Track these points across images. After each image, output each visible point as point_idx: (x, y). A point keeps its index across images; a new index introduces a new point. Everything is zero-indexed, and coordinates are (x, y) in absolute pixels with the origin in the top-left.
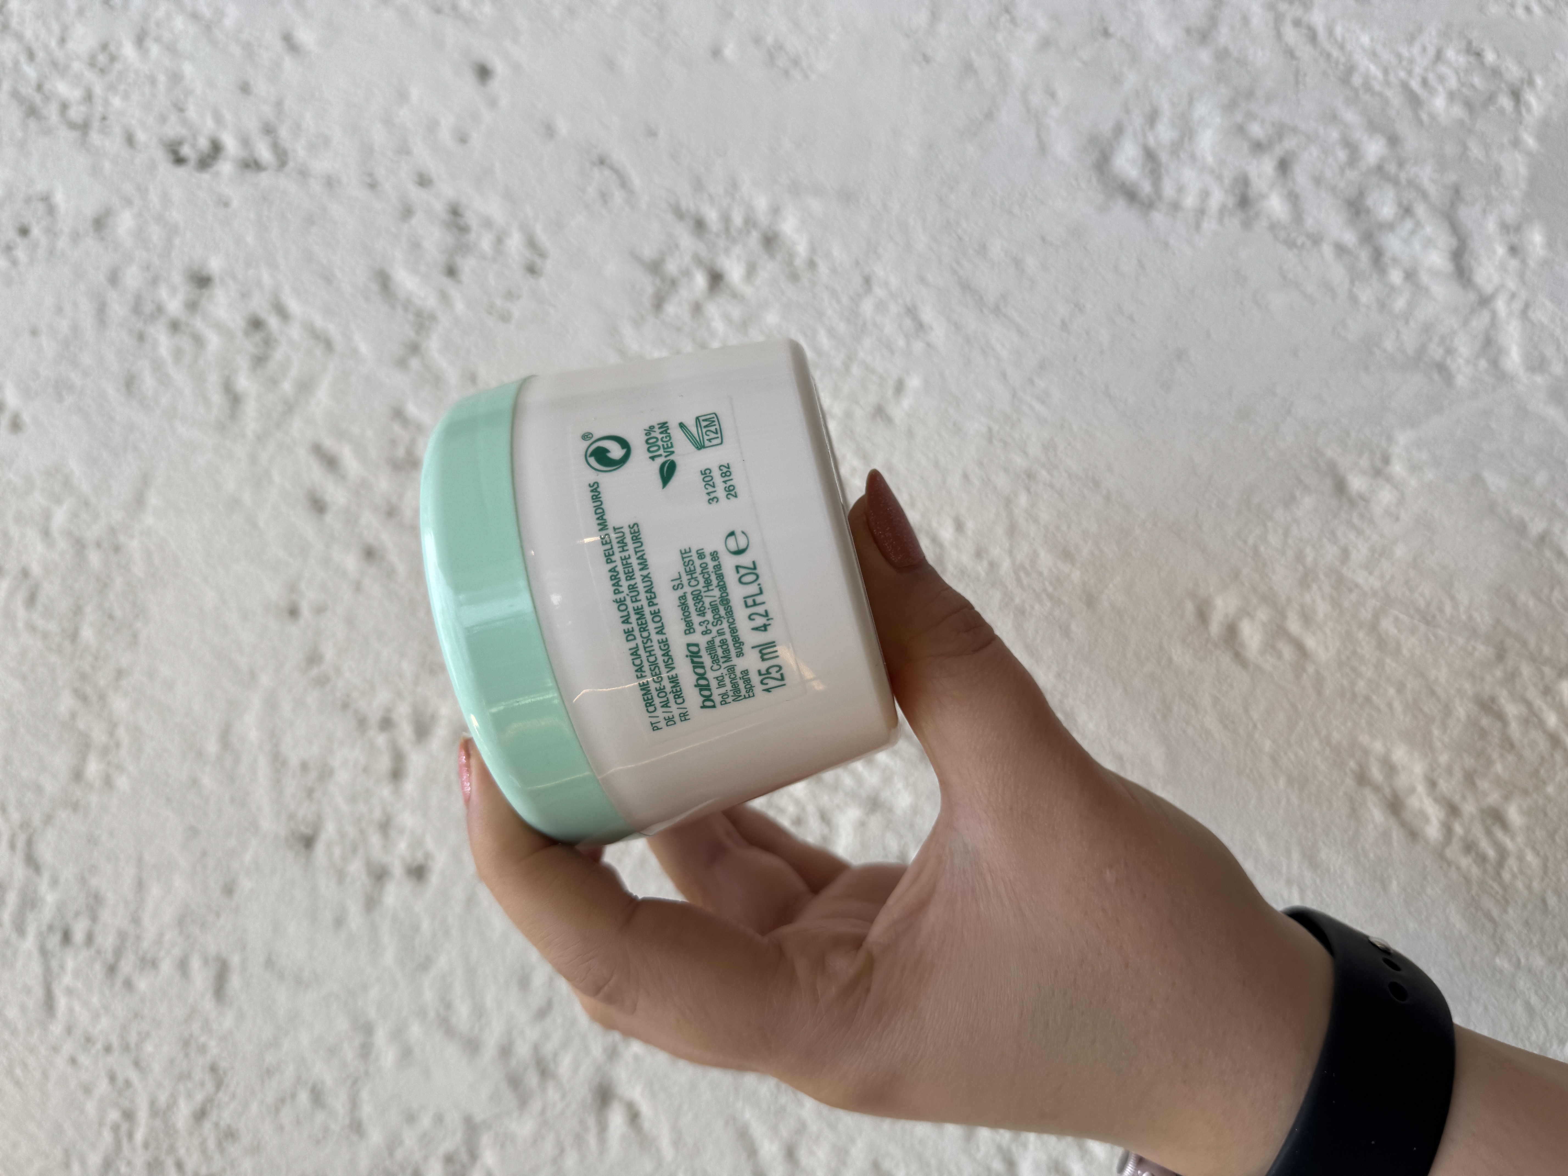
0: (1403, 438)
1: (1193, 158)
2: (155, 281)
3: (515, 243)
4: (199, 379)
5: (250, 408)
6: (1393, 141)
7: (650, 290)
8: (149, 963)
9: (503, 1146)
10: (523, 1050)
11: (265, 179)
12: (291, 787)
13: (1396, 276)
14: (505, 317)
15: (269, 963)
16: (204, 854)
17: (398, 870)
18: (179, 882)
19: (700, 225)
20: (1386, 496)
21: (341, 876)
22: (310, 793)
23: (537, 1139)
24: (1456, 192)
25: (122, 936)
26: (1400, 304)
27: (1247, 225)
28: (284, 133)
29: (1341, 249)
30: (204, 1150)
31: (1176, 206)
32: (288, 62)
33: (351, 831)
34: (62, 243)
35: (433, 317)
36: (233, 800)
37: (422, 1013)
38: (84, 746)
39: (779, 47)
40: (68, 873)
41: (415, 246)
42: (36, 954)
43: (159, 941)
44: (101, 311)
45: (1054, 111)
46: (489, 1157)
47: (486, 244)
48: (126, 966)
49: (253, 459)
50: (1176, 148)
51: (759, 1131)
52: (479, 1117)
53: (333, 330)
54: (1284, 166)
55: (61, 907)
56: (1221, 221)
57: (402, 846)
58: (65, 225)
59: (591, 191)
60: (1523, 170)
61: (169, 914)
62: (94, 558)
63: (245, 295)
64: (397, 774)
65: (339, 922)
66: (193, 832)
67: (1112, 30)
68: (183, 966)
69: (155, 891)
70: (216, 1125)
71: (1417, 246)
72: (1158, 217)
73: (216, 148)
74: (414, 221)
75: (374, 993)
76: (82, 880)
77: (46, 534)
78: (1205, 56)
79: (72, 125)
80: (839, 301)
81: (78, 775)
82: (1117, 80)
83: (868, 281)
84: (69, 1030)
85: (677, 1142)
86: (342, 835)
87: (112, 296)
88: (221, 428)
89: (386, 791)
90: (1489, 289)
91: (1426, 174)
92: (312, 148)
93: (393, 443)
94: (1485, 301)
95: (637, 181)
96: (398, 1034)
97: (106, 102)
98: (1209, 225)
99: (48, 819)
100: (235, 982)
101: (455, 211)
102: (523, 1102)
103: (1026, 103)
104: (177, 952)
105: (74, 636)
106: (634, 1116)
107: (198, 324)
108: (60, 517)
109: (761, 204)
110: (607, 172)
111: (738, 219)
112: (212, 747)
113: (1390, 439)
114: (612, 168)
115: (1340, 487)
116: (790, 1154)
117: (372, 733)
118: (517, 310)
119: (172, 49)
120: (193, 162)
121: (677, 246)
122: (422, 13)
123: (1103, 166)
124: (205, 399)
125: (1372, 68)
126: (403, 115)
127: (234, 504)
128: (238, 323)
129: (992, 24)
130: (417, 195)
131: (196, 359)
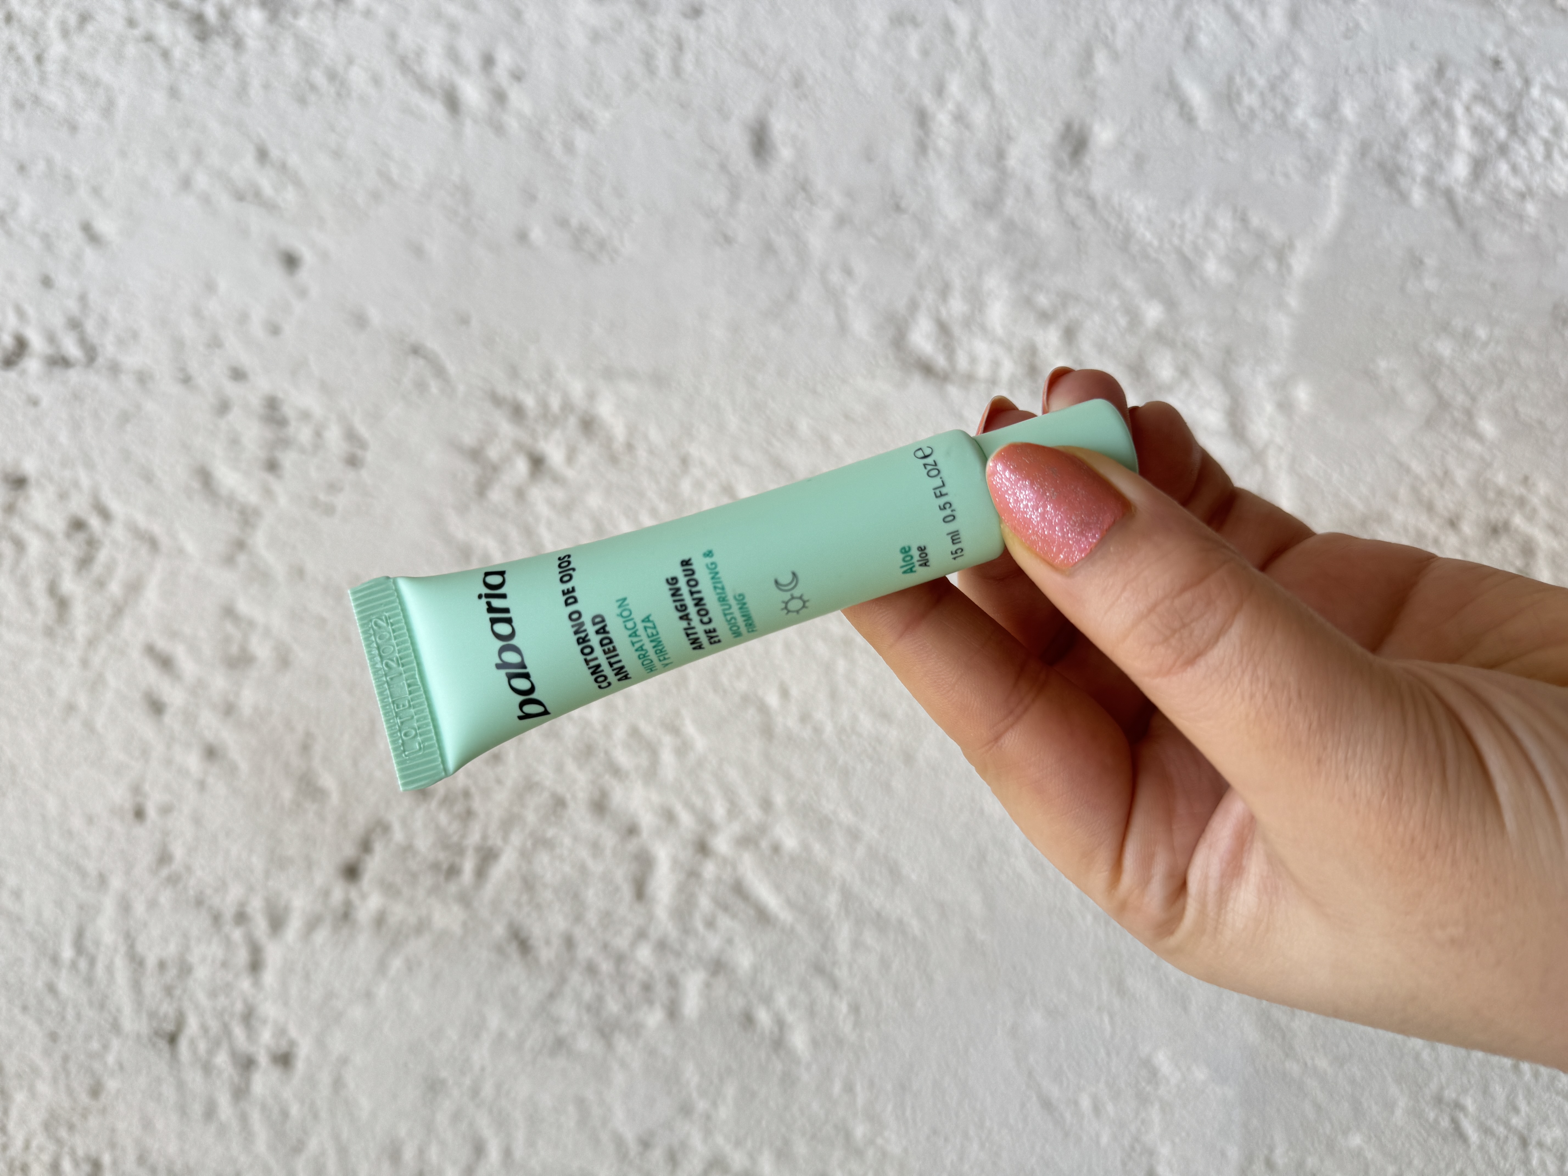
1: (984, 329)
3: (334, 435)
4: (23, 583)
5: (78, 611)
6: (1171, 305)
7: (472, 478)
11: (74, 376)
12: (151, 986)
14: (329, 510)
15: (142, 1160)
16: (66, 1059)
17: (263, 1059)
18: (43, 1088)
19: (517, 412)
21: (207, 1068)
27: (1035, 393)
28: (90, 326)
31: (971, 377)
32: (89, 253)
33: (214, 1025)
35: (257, 512)
36: (91, 1003)
39: (584, 229)
41: (234, 441)
43: (27, 1146)
45: (853, 290)
47: (305, 436)
49: (85, 663)
50: (968, 322)
53: (157, 529)
54: (1069, 334)
56: (1011, 391)
57: (266, 1036)
59: (407, 381)
60: (1287, 331)
61: (35, 1120)
63: (63, 496)
64: (256, 966)
65: (210, 1112)
66: (53, 1037)
67: (903, 204)
71: (1194, 407)
72: (952, 389)
73: (21, 345)
74: (231, 417)
78: (992, 229)
80: (657, 482)
82: (910, 256)
83: (684, 461)
86: (205, 1029)
88: (49, 633)
89: (245, 984)
90: (1259, 445)
91: (1201, 334)
92: (121, 342)
93: (226, 640)
94: (1257, 457)
95: (452, 368)
101: (272, 404)
103: (824, 281)
104: (46, 1158)
107: (17, 526)
109: (577, 389)
110: (421, 362)
111: (555, 404)
112: (67, 953)
114: (425, 357)
117: (228, 928)
118: (341, 501)
121: (496, 434)
122: (224, 201)
123: (899, 342)
124: (30, 604)
125: (1148, 236)
126: (212, 307)
127: (70, 708)
128: (58, 525)
129: (789, 202)
130: (232, 389)
131: (17, 563)
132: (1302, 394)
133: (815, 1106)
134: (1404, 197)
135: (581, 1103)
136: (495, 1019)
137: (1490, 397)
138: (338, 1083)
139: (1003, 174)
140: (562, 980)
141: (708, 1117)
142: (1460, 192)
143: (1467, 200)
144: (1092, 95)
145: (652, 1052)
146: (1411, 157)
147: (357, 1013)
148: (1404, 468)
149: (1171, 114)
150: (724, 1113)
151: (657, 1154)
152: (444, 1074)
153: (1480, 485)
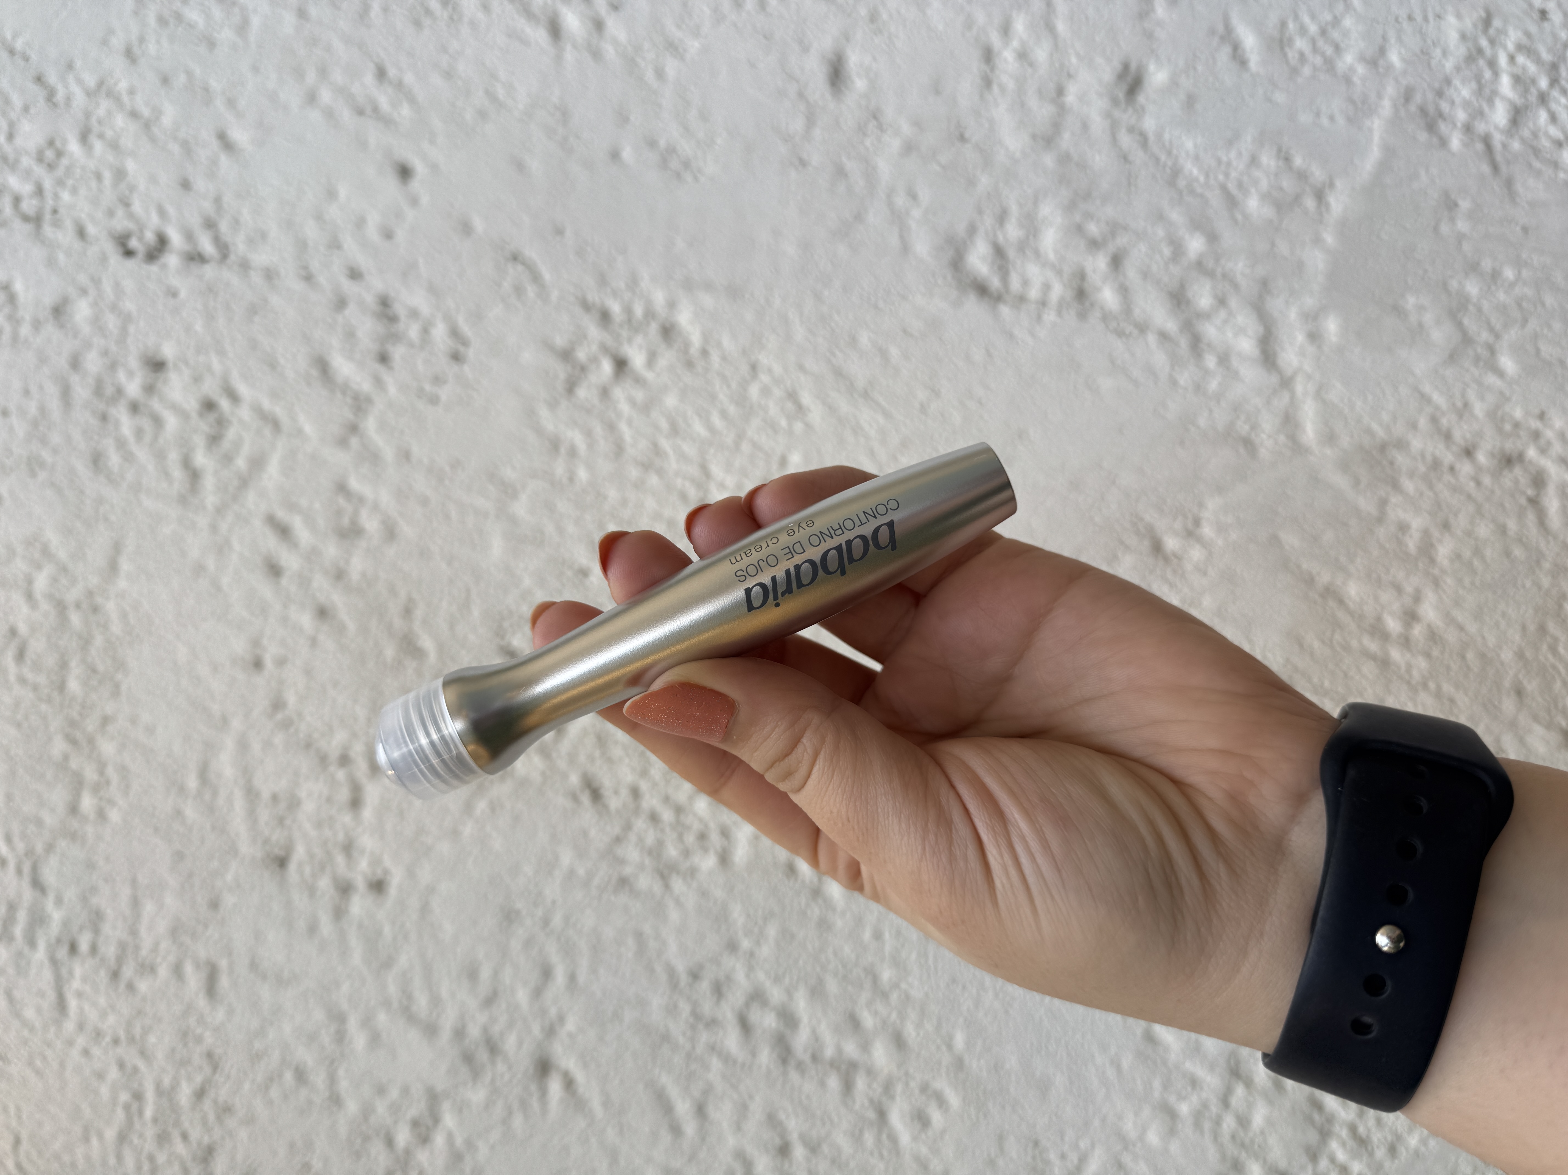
0: (1213, 504)
1: (1037, 254)
2: (113, 366)
3: (439, 332)
4: (160, 456)
5: (209, 482)
6: (1212, 238)
7: (562, 376)
8: (148, 969)
9: (460, 1110)
10: (474, 1031)
11: (209, 271)
12: (264, 815)
13: (1211, 361)
14: (434, 400)
15: (254, 965)
16: (191, 875)
17: (360, 884)
18: (169, 900)
19: (604, 317)
20: (1196, 554)
21: (312, 890)
22: (281, 821)
23: (488, 1105)
24: (1265, 286)
25: (122, 946)
26: (1213, 385)
27: (1082, 316)
28: (224, 227)
29: (1164, 336)
30: (204, 1122)
31: (1022, 299)
32: (224, 159)
33: (319, 853)
34: (25, 330)
35: (369, 400)
36: (213, 828)
37: (386, 1003)
38: (78, 784)
39: (671, 150)
40: (71, 894)
41: (350, 335)
42: (46, 963)
43: (155, 949)
44: (66, 393)
45: (916, 213)
46: (449, 1120)
47: (413, 332)
48: (128, 972)
49: (214, 528)
50: (1022, 247)
51: (674, 1092)
52: (440, 1087)
53: (279, 411)
54: (1116, 262)
55: (66, 923)
56: (1059, 313)
57: (363, 864)
58: (26, 314)
59: (507, 285)
60: (1321, 266)
61: (162, 927)
62: (75, 619)
63: (197, 379)
64: (356, 803)
65: (313, 929)
66: (179, 856)
67: (967, 135)
68: (178, 970)
69: (149, 907)
70: (215, 1102)
71: (1230, 335)
72: (1005, 310)
73: (162, 241)
74: (347, 312)
75: (345, 988)
76: (84, 900)
77: (29, 596)
78: (1049, 160)
79: (26, 218)
80: (729, 386)
81: (74, 809)
82: (971, 183)
83: (754, 368)
84: (81, 1027)
85: (606, 1104)
86: (311, 856)
87: (75, 379)
88: (183, 500)
89: (347, 818)
90: (1289, 372)
91: (1239, 267)
92: (251, 242)
93: (339, 513)
94: (1286, 383)
95: (547, 276)
96: (367, 1022)
97: (56, 196)
98: (1050, 316)
99: (50, 848)
100: (224, 982)
101: (385, 302)
102: (476, 1073)
103: (890, 204)
104: (172, 958)
105: (61, 687)
106: (569, 1083)
107: (156, 405)
108: (41, 582)
109: (659, 298)
110: (520, 268)
111: (639, 311)
112: (192, 783)
113: (1201, 505)
114: (524, 264)
115: (1157, 547)
116: (700, 1111)
117: (332, 768)
118: (445, 392)
119: (114, 146)
120: (141, 255)
121: (585, 337)
122: (346, 115)
123: (957, 263)
124: (167, 474)
125: (1195, 171)
126: (333, 212)
127: (199, 569)
128: (192, 405)
129: (861, 130)
130: (349, 287)
131: (156, 437)
132: (1332, 326)
133: (847, 950)
134: (1443, 143)
135: (639, 936)
136: (566, 858)
137: (1513, 334)
138: (425, 909)
139: (1062, 109)
140: (628, 827)
141: (752, 954)
142: (1497, 139)
143: (1505, 146)
144: (1149, 35)
145: (704, 894)
146: (1453, 103)
147: (445, 848)
148: (1425, 399)
149: (1224, 55)
150: (766, 951)
151: (705, 986)
152: (519, 905)
153: (1496, 417)
